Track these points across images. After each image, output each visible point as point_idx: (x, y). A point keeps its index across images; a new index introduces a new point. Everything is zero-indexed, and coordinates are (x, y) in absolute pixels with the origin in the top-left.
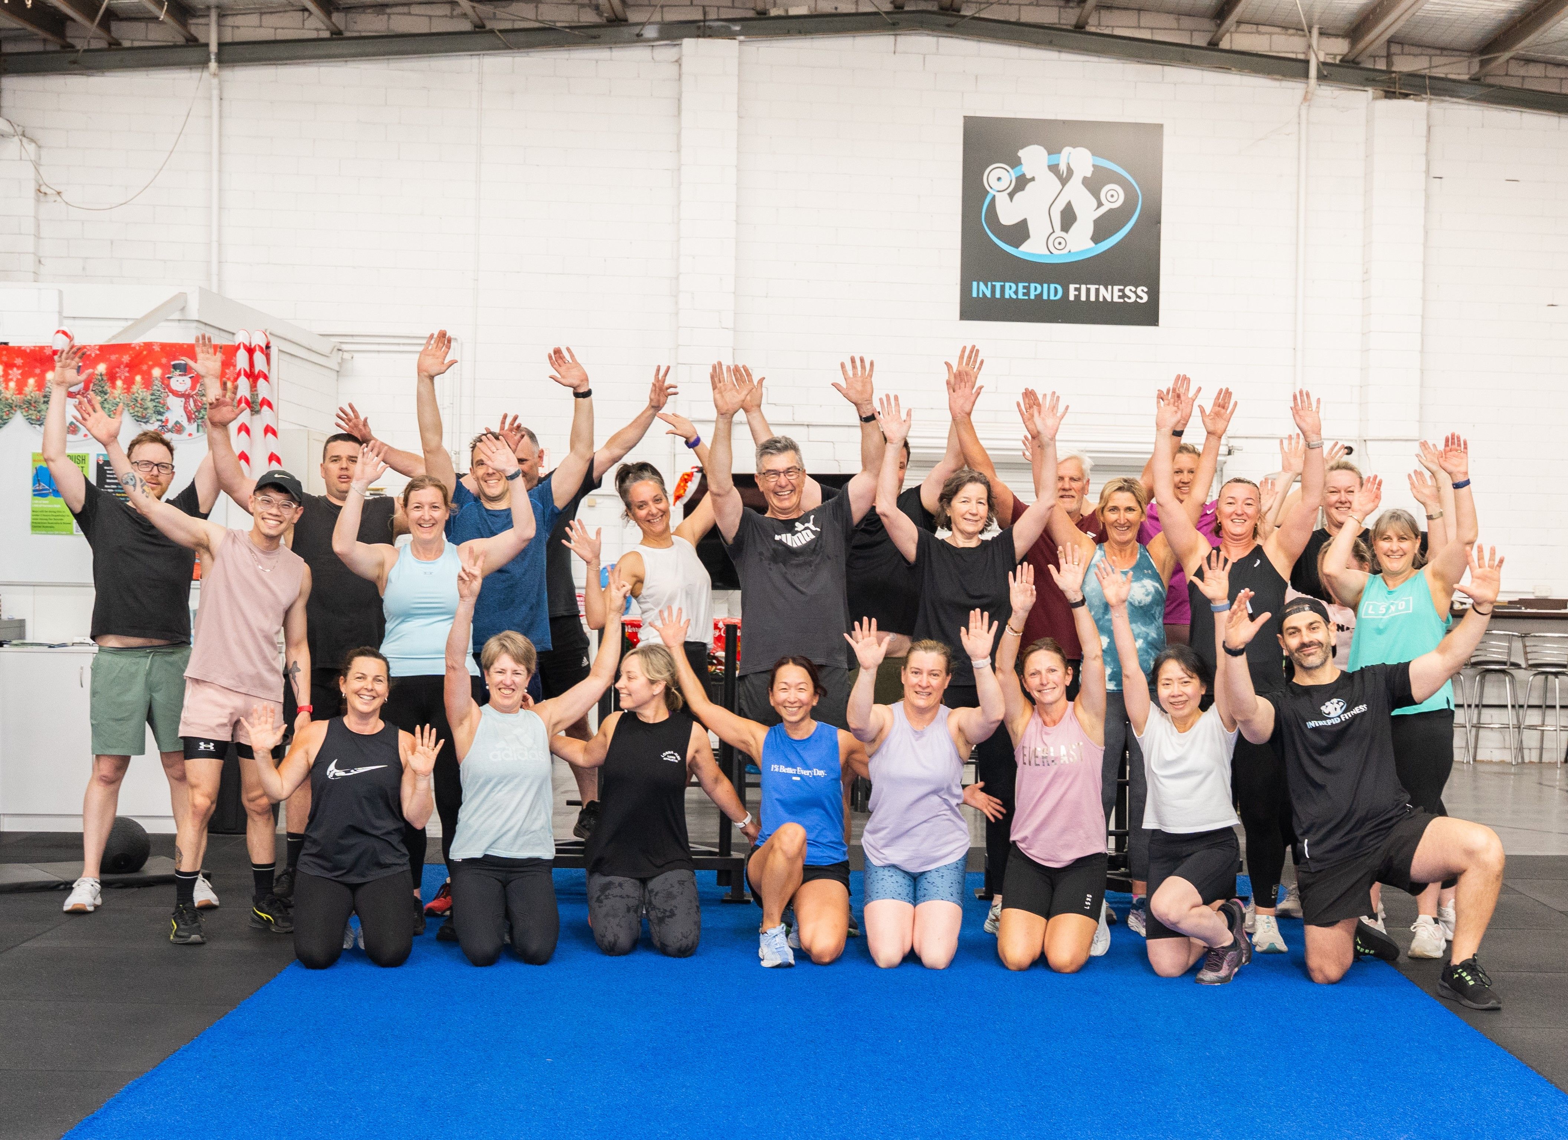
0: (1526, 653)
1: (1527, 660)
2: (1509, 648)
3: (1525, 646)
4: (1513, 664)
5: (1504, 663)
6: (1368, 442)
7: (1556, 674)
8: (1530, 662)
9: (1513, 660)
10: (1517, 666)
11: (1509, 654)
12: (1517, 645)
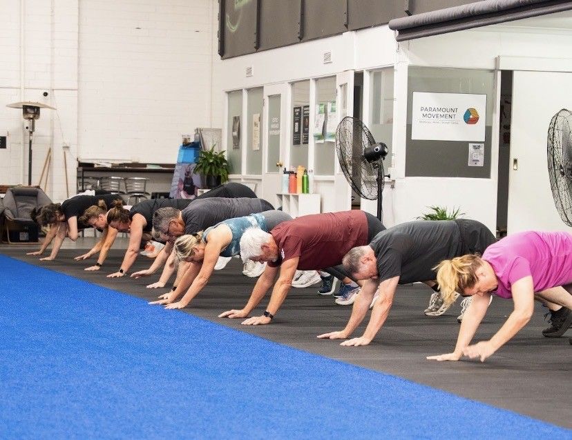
0: (126, 187)
1: (127, 190)
2: (119, 185)
3: (126, 184)
4: (120, 192)
5: (117, 192)
6: (55, 91)
7: (140, 196)
8: (129, 191)
9: (121, 190)
10: (123, 193)
11: (119, 188)
12: (123, 184)
